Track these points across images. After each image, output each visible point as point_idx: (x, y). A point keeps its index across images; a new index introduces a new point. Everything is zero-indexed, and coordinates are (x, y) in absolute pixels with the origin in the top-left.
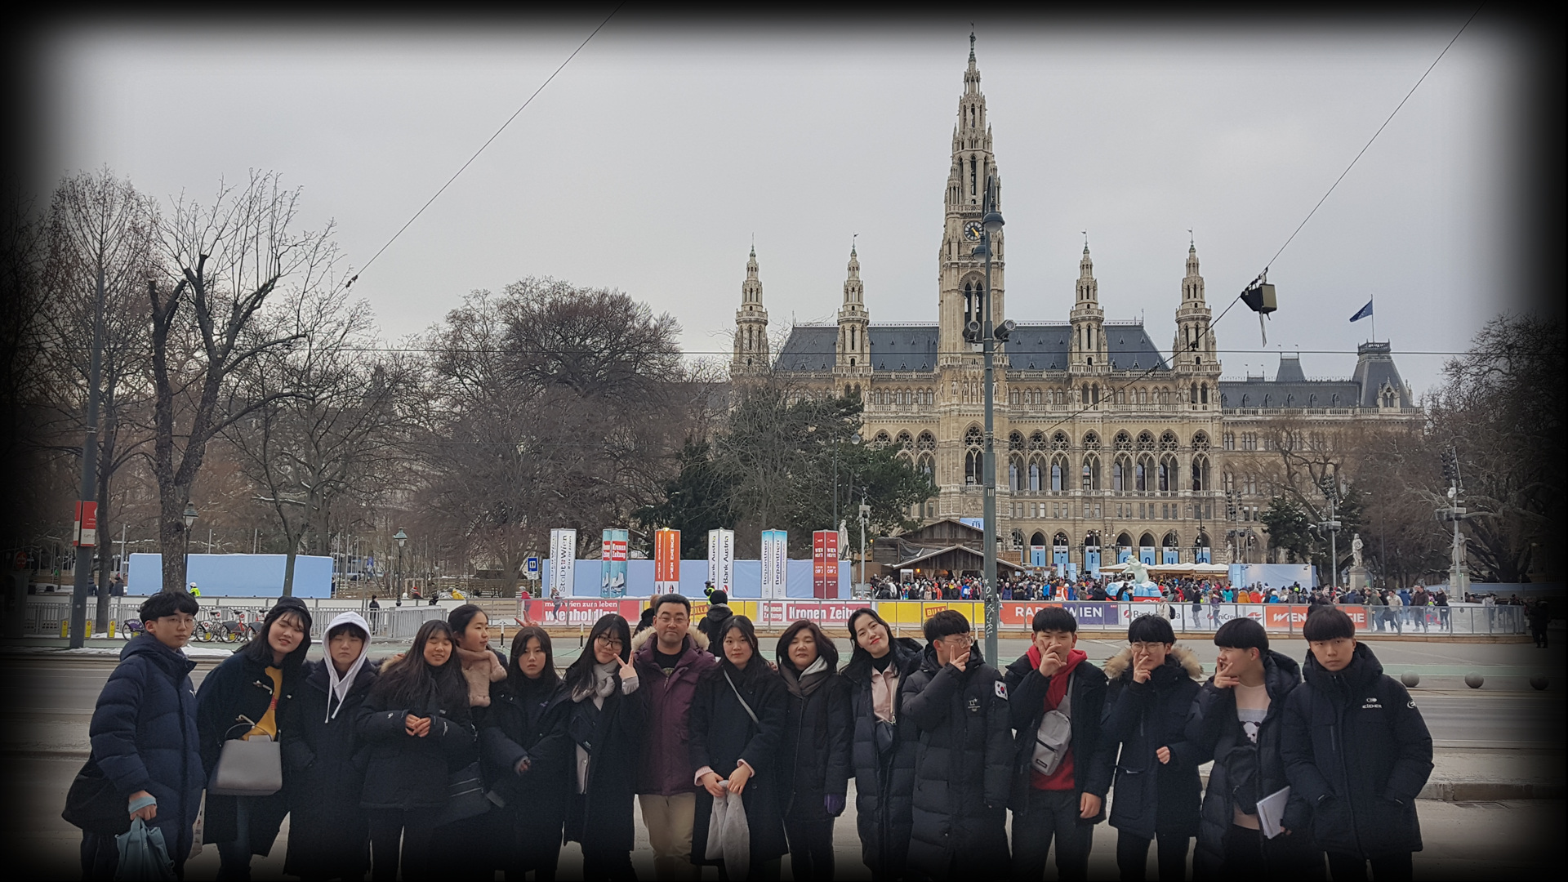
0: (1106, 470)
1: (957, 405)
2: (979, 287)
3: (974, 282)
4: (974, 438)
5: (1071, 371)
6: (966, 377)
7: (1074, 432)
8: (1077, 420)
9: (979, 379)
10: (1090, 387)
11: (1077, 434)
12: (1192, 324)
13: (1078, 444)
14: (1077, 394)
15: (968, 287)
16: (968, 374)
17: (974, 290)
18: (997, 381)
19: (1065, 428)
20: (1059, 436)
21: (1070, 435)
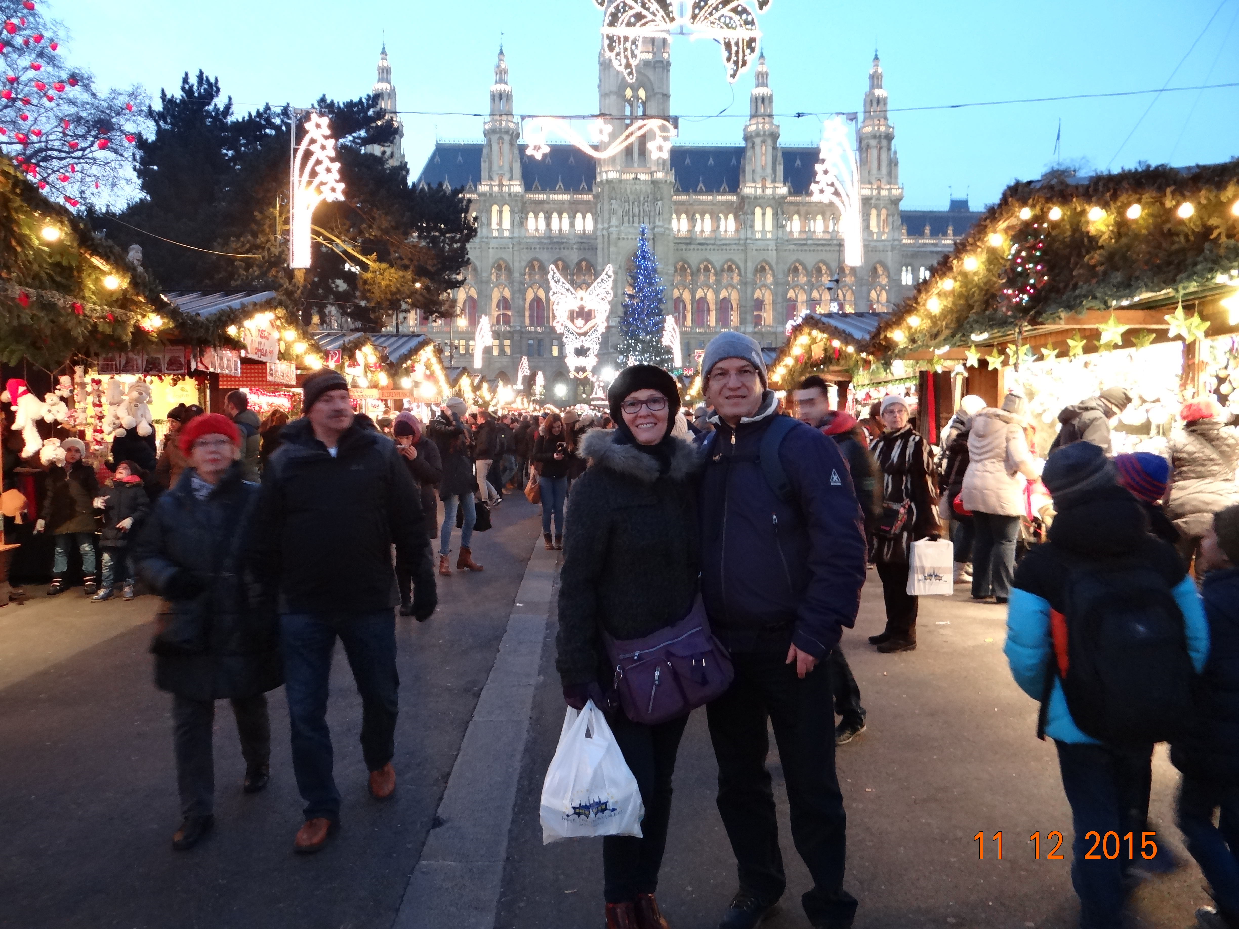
0: (779, 304)
1: (617, 227)
5: (743, 194)
7: (746, 262)
8: (749, 249)
9: (642, 198)
11: (749, 264)
12: (873, 143)
13: (750, 275)
14: (750, 220)
16: (629, 191)
18: (661, 199)
19: (736, 257)
21: (741, 265)
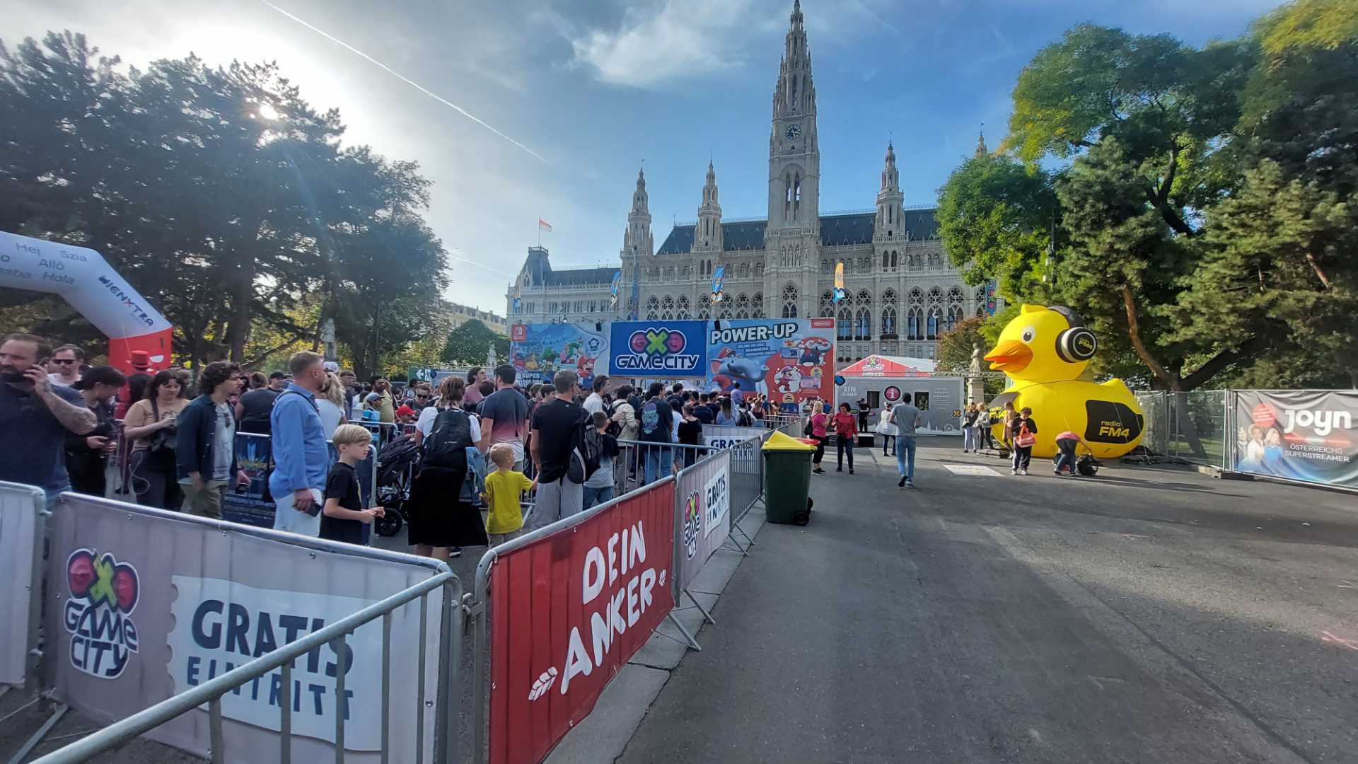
0: (902, 319)
1: (776, 268)
2: (797, 176)
3: (792, 172)
4: (790, 294)
5: (873, 242)
6: (783, 247)
7: (875, 290)
8: (878, 280)
10: (890, 254)
13: (877, 298)
14: (880, 259)
15: (788, 176)
16: (785, 244)
17: (793, 178)
18: (808, 247)
19: (867, 287)
20: (864, 294)
21: (871, 291)
